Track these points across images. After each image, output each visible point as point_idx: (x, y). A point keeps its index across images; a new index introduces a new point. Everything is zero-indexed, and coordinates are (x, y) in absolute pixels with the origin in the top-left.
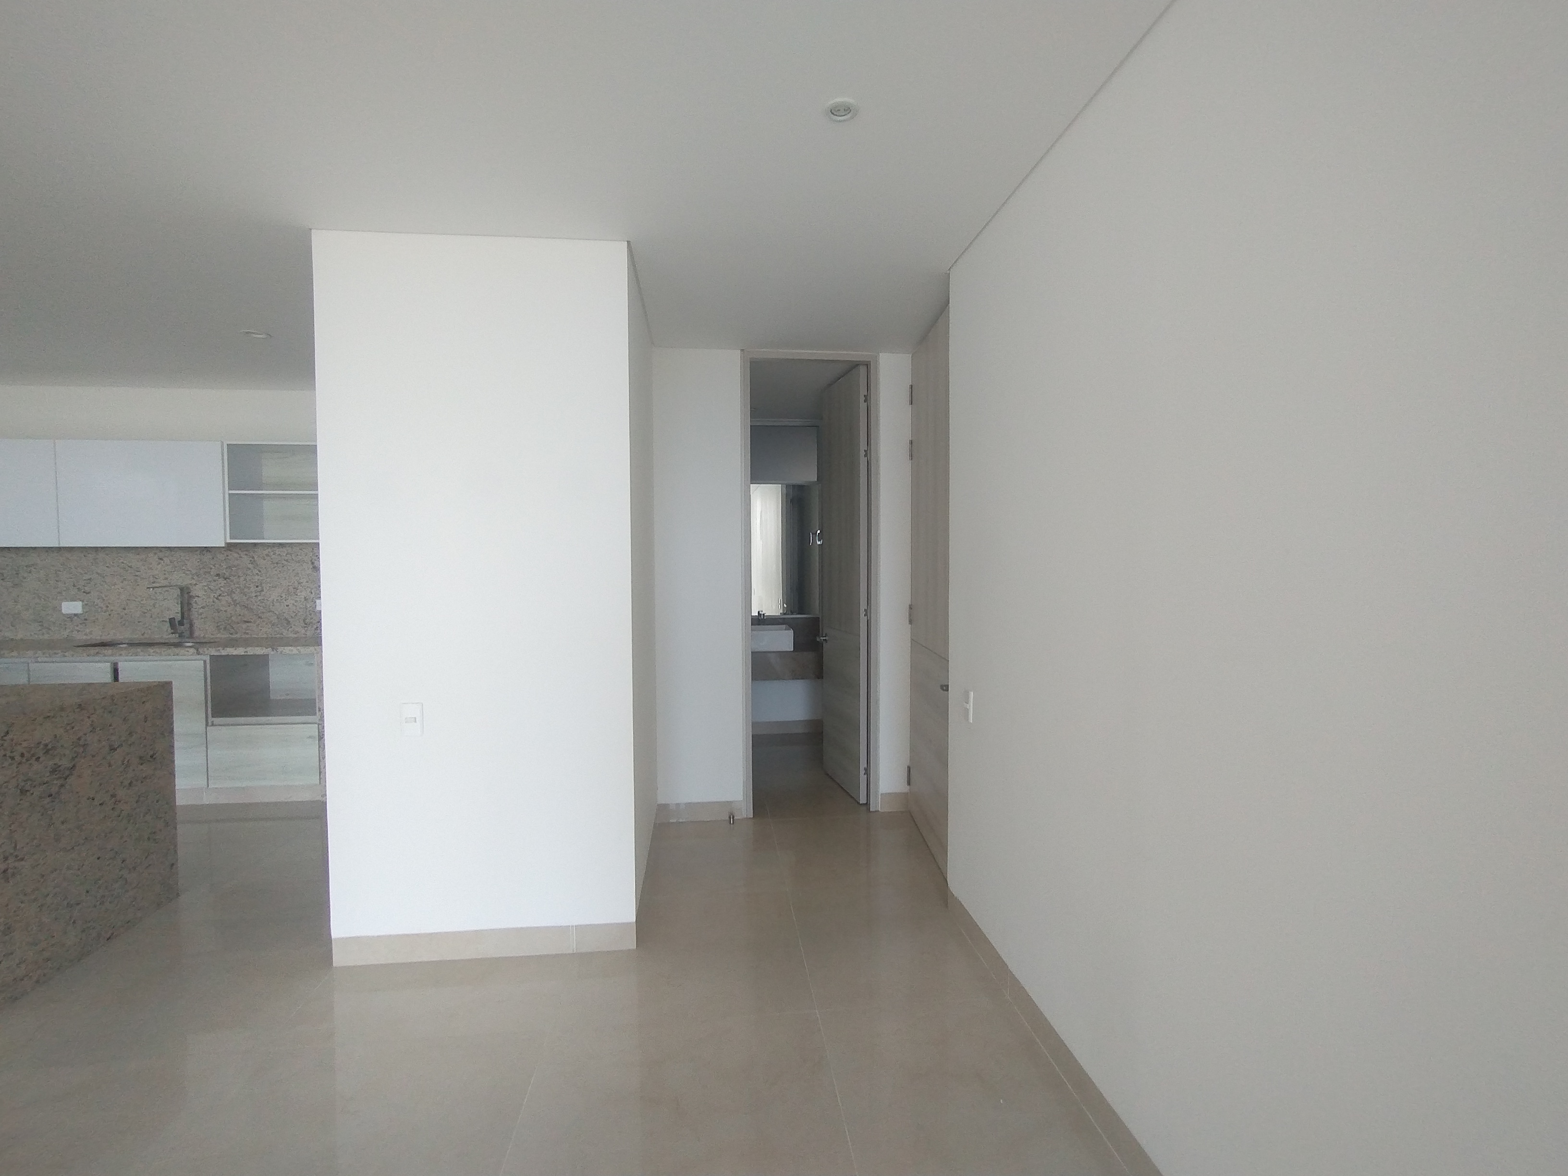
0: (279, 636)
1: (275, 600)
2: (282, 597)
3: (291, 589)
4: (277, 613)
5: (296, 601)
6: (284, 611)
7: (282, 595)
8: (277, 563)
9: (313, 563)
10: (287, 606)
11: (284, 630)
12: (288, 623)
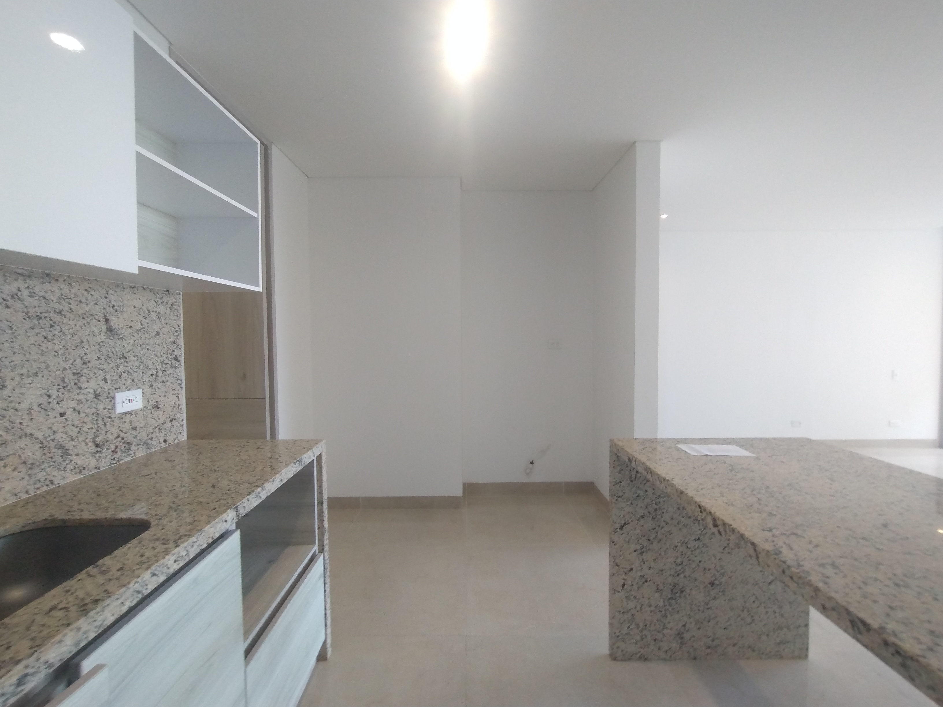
0: (45, 488)
1: (36, 408)
2: (49, 396)
3: (70, 378)
4: (41, 437)
5: (80, 401)
6: (55, 428)
7: (50, 392)
8: (39, 318)
9: (107, 321)
10: (62, 415)
11: (55, 473)
12: (65, 452)
